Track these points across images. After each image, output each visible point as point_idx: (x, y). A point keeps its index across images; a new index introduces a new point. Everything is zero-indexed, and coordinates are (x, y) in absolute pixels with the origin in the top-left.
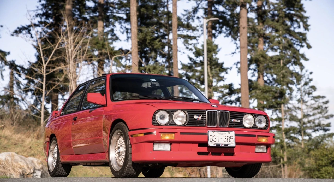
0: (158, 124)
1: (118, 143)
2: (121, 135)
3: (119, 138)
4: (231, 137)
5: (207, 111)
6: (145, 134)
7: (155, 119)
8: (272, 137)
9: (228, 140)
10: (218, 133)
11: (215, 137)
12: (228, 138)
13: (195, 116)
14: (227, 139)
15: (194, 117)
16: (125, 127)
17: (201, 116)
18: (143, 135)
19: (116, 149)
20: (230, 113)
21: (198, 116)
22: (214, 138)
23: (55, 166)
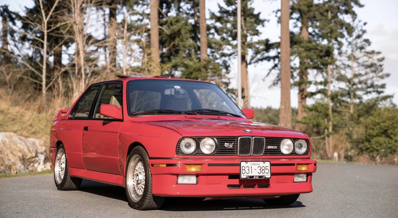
0: (182, 153)
1: (137, 168)
2: (140, 160)
3: (137, 163)
4: (267, 168)
5: (239, 138)
6: (168, 165)
7: (180, 147)
8: (313, 164)
9: (263, 172)
10: (251, 164)
11: (248, 168)
12: (263, 168)
13: (226, 144)
14: (262, 170)
15: (224, 145)
16: (144, 153)
17: (233, 144)
18: (165, 165)
19: (133, 175)
20: (266, 139)
21: (228, 144)
22: (246, 169)
23: (62, 178)
